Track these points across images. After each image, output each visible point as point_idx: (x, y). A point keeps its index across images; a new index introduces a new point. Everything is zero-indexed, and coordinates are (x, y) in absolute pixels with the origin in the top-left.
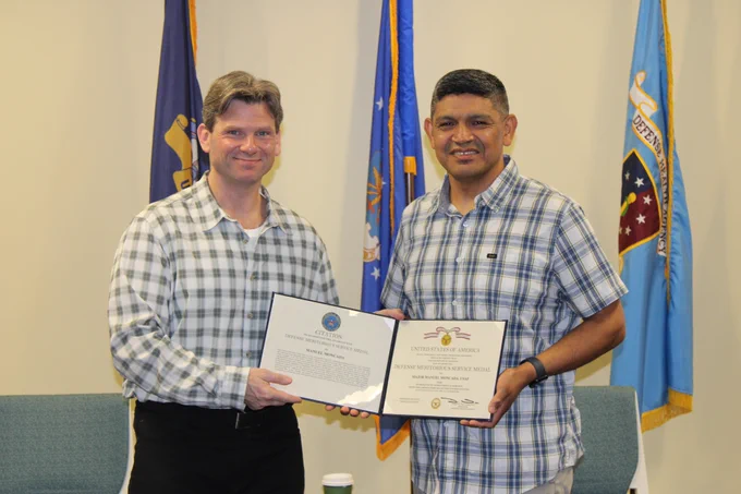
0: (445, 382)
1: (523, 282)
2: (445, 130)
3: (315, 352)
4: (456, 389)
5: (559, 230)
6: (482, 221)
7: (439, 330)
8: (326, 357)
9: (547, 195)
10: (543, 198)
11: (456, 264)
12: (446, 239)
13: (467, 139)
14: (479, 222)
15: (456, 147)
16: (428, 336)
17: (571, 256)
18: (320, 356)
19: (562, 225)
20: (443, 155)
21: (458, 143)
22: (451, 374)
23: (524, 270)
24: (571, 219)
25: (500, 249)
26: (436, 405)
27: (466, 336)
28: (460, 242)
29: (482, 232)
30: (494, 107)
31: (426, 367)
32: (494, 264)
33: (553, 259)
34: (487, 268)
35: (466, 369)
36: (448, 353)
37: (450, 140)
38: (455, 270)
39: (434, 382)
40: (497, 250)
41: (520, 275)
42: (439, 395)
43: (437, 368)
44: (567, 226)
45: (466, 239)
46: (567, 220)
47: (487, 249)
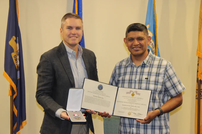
0: (132, 107)
1: (156, 86)
2: (130, 42)
3: (96, 96)
4: (136, 110)
5: (166, 70)
6: (143, 68)
7: (131, 91)
8: (99, 98)
9: (162, 61)
10: (161, 61)
11: (135, 81)
12: (132, 73)
13: (137, 44)
14: (142, 69)
15: (134, 46)
16: (127, 93)
17: (170, 78)
18: (96, 98)
19: (167, 69)
20: (130, 49)
21: (135, 45)
22: (134, 105)
23: (156, 83)
24: (169, 67)
25: (149, 76)
26: (129, 114)
27: (139, 94)
28: (136, 74)
29: (143, 71)
30: (145, 34)
31: (127, 103)
32: (147, 81)
33: (165, 79)
34: (145, 82)
35: (139, 104)
36: (134, 99)
37: (132, 44)
38: (135, 83)
39: (129, 107)
40: (148, 77)
41: (155, 84)
42: (130, 111)
43: (130, 103)
44: (168, 69)
45: (138, 73)
46: (168, 68)
47: (145, 76)
